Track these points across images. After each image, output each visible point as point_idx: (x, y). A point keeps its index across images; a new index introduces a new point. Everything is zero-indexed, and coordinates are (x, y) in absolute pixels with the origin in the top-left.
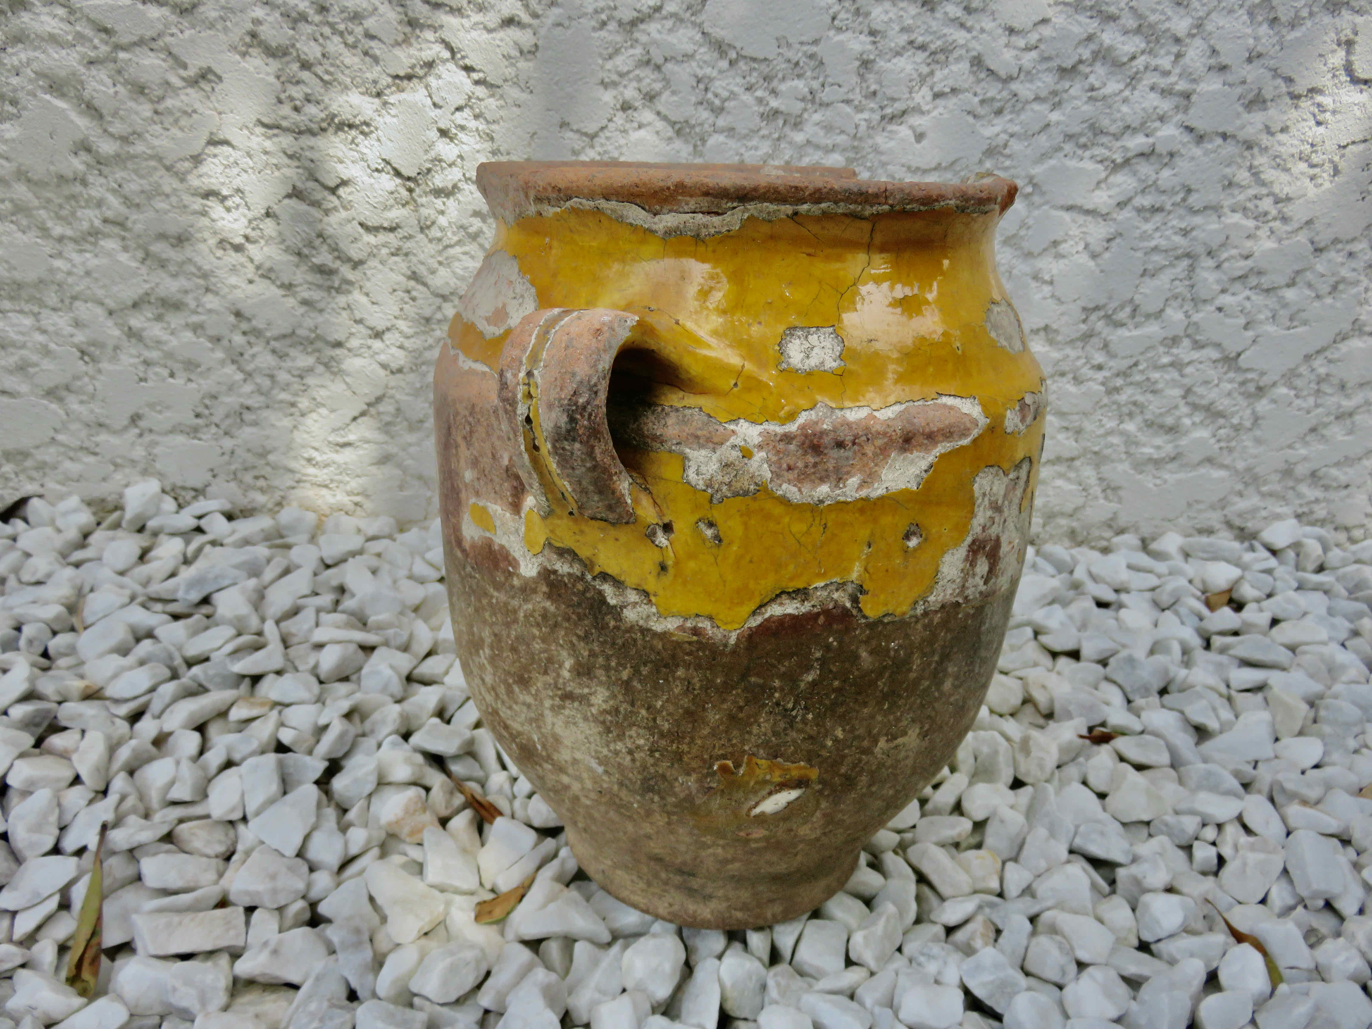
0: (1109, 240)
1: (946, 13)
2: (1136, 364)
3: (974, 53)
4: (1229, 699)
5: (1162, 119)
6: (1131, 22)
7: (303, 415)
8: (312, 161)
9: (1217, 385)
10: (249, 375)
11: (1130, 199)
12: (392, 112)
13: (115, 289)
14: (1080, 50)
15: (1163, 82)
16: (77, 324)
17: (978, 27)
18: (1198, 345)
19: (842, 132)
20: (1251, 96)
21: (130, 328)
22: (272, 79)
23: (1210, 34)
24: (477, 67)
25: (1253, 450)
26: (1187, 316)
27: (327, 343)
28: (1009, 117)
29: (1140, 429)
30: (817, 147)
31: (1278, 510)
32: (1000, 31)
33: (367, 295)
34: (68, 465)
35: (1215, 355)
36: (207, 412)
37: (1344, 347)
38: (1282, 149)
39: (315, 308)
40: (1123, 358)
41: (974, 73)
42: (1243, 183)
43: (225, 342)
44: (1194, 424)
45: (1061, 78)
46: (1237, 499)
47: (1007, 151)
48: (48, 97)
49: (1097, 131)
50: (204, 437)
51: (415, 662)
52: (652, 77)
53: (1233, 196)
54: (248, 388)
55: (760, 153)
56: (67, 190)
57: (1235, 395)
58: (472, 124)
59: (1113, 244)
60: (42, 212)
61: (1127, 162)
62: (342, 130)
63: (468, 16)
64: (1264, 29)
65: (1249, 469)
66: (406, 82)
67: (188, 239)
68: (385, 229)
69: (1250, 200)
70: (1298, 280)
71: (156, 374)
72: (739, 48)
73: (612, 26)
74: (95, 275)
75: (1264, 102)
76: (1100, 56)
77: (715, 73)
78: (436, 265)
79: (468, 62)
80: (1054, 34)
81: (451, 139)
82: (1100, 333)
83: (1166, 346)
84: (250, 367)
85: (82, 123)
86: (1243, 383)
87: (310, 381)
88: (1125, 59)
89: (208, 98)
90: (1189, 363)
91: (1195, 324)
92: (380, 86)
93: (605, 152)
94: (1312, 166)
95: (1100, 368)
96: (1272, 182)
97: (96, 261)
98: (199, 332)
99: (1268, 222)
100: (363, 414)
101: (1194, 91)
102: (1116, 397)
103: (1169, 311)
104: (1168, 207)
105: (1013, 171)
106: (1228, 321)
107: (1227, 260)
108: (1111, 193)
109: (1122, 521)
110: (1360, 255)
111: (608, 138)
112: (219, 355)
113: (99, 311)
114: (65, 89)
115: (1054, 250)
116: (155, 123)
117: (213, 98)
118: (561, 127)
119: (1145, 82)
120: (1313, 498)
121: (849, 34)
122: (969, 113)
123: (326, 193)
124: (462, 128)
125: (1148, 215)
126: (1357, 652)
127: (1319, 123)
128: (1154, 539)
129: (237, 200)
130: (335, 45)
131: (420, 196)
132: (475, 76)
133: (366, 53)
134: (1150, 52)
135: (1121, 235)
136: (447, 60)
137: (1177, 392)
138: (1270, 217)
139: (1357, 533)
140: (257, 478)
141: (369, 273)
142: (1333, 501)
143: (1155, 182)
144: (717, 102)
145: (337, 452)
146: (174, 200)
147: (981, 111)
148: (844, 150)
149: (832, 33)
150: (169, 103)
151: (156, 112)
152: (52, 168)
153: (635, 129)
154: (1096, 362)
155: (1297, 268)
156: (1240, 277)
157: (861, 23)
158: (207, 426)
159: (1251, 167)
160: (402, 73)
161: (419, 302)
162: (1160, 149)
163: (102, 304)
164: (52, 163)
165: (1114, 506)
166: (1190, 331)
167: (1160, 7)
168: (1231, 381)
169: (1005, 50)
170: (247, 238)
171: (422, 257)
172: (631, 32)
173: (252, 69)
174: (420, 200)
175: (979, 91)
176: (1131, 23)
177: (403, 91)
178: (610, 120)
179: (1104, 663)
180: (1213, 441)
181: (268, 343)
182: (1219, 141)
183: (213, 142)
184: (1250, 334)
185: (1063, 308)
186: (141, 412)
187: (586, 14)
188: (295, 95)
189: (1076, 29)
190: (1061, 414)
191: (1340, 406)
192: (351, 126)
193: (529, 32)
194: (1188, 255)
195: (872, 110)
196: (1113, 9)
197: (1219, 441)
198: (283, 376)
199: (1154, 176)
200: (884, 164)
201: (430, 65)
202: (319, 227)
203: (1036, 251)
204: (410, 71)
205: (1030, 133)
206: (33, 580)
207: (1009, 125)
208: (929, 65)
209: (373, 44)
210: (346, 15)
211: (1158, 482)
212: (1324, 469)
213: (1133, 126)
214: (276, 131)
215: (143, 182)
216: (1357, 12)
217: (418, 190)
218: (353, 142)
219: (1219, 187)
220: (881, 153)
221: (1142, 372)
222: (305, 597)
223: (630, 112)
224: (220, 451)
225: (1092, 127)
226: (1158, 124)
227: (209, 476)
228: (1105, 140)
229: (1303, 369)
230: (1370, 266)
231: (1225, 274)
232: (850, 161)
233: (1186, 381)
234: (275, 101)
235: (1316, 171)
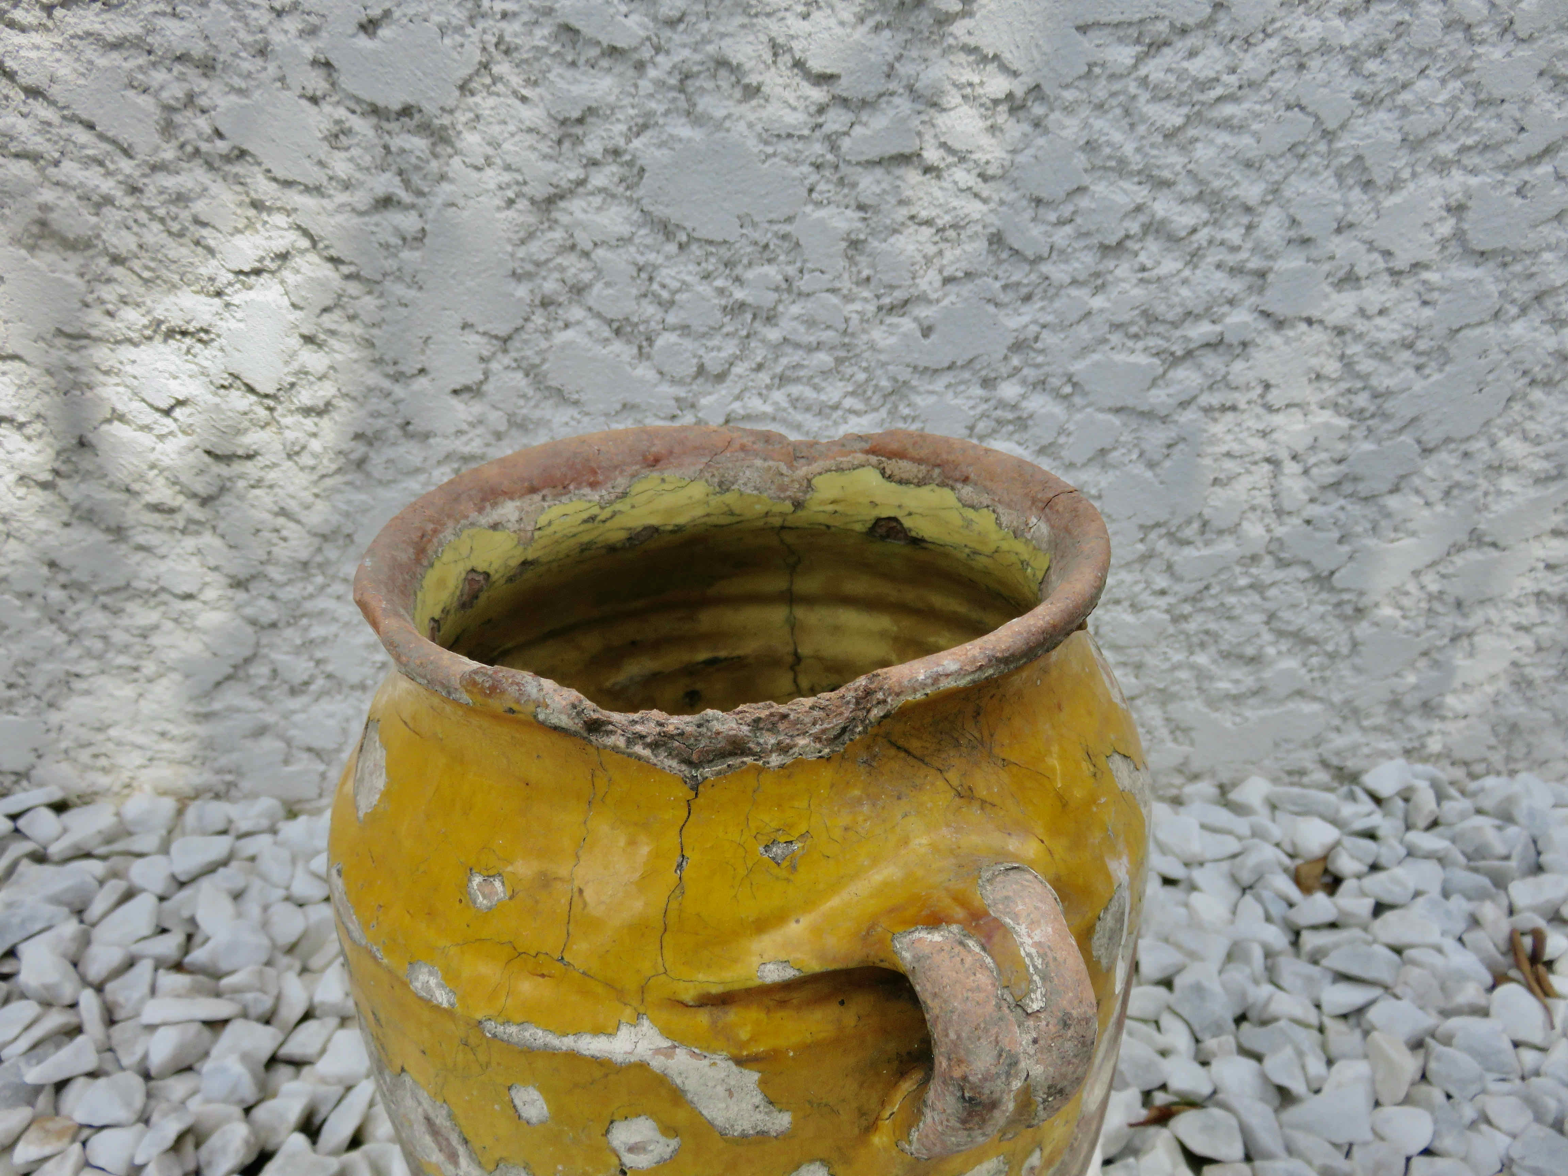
0: (1169, 446)
1: (955, 183)
2: (1207, 588)
3: (994, 230)
4: (1321, 1030)
5: (1231, 302)
6: (1189, 188)
7: (150, 681)
8: (135, 377)
9: (1307, 609)
10: (74, 637)
11: (1194, 398)
12: (238, 316)
14: (1127, 224)
15: (1231, 259)
17: (995, 197)
18: (1282, 564)
19: (828, 327)
20: (1341, 274)
22: (72, 278)
23: (1289, 201)
24: (347, 260)
25: (1351, 679)
26: (1269, 530)
27: (176, 596)
28: (1039, 304)
29: (1214, 661)
30: (797, 346)
31: (1383, 746)
32: (1024, 203)
33: (223, 537)
35: (1303, 573)
36: (22, 682)
37: (1459, 560)
38: (1381, 336)
39: (155, 555)
40: (1191, 581)
41: (994, 253)
42: (1334, 376)
43: (38, 599)
44: (1279, 653)
45: (1104, 257)
46: (1333, 735)
49: (1150, 317)
50: (22, 711)
51: (281, 1038)
52: (579, 266)
53: (1322, 390)
54: (74, 652)
55: (723, 354)
57: (1330, 619)
58: (346, 327)
59: (1175, 450)
61: (1189, 354)
62: (173, 338)
63: (330, 196)
64: (1356, 194)
65: (1347, 702)
66: (253, 278)
68: (240, 457)
69: (1342, 395)
70: (1403, 485)
72: (690, 230)
73: (522, 204)
75: (1358, 280)
76: (1153, 228)
77: (660, 260)
78: (310, 499)
79: (333, 252)
80: (1093, 206)
81: (320, 346)
82: (1162, 554)
83: (1244, 565)
84: (74, 627)
86: (1339, 605)
87: (156, 640)
88: (1183, 234)
90: (1273, 584)
91: (1279, 540)
92: (218, 284)
93: (523, 358)
94: (1418, 354)
95: (1163, 593)
96: (1368, 374)
98: (3, 587)
99: (1366, 419)
100: (229, 678)
101: (1271, 269)
102: (1184, 626)
103: (1246, 525)
104: (1242, 405)
105: (1046, 369)
106: (1318, 535)
107: (1315, 465)
108: (1171, 390)
109: (1196, 766)
110: (1478, 454)
111: (526, 342)
112: (33, 614)
115: (1101, 460)
118: (463, 328)
119: (1209, 259)
120: (1425, 731)
121: (832, 210)
122: (989, 301)
123: (157, 415)
124: (332, 333)
125: (1217, 415)
126: (1477, 950)
127: (1425, 303)
128: (1234, 785)
129: (39, 427)
130: (154, 234)
131: (284, 416)
132: (345, 270)
133: (197, 243)
134: (1215, 222)
135: (1184, 439)
136: (307, 250)
137: (1258, 618)
138: (1367, 414)
139: (1479, 768)
140: (96, 756)
141: (223, 510)
142: (1449, 734)
143: (1224, 377)
144: (665, 295)
145: (198, 723)
147: (1003, 298)
148: (833, 348)
149: (809, 208)
153: (560, 329)
154: (1157, 587)
155: (1400, 472)
156: (1332, 485)
157: (846, 196)
158: (24, 697)
159: (1342, 357)
160: (247, 269)
161: (293, 543)
162: (1229, 338)
165: (1186, 749)
166: (1272, 548)
167: (1226, 171)
168: (1323, 603)
169: (1032, 225)
170: (57, 473)
171: (291, 489)
172: (548, 211)
173: (43, 267)
174: (283, 421)
175: (1000, 274)
176: (1190, 190)
177: (250, 288)
178: (527, 320)
179: (1167, 983)
180: (1303, 671)
181: (96, 598)
182: (1303, 327)
184: (1345, 549)
185: (1115, 526)
187: (487, 191)
188: (105, 296)
189: (1121, 199)
190: (1116, 648)
191: (1455, 627)
192: (184, 333)
193: (413, 214)
194: (1269, 460)
195: (866, 300)
196: (1166, 174)
197: (1310, 671)
198: (119, 637)
199: (1223, 370)
200: (884, 365)
201: (284, 257)
202: (152, 457)
203: (1079, 461)
204: (257, 265)
205: (1067, 323)
207: (1039, 315)
208: (936, 243)
209: (205, 232)
210: (166, 196)
211: (1238, 720)
212: (1438, 699)
213: (1196, 311)
214: (83, 342)
216: (1471, 171)
217: (280, 409)
218: (188, 352)
219: (1305, 380)
220: (880, 351)
221: (1214, 597)
222: (145, 938)
223: (552, 308)
224: (44, 727)
226: (1226, 309)
227: (31, 758)
228: (1161, 328)
229: (1412, 587)
230: (1490, 467)
231: (1314, 481)
232: (839, 361)
233: (1268, 605)
234: (79, 305)
235: (1422, 360)
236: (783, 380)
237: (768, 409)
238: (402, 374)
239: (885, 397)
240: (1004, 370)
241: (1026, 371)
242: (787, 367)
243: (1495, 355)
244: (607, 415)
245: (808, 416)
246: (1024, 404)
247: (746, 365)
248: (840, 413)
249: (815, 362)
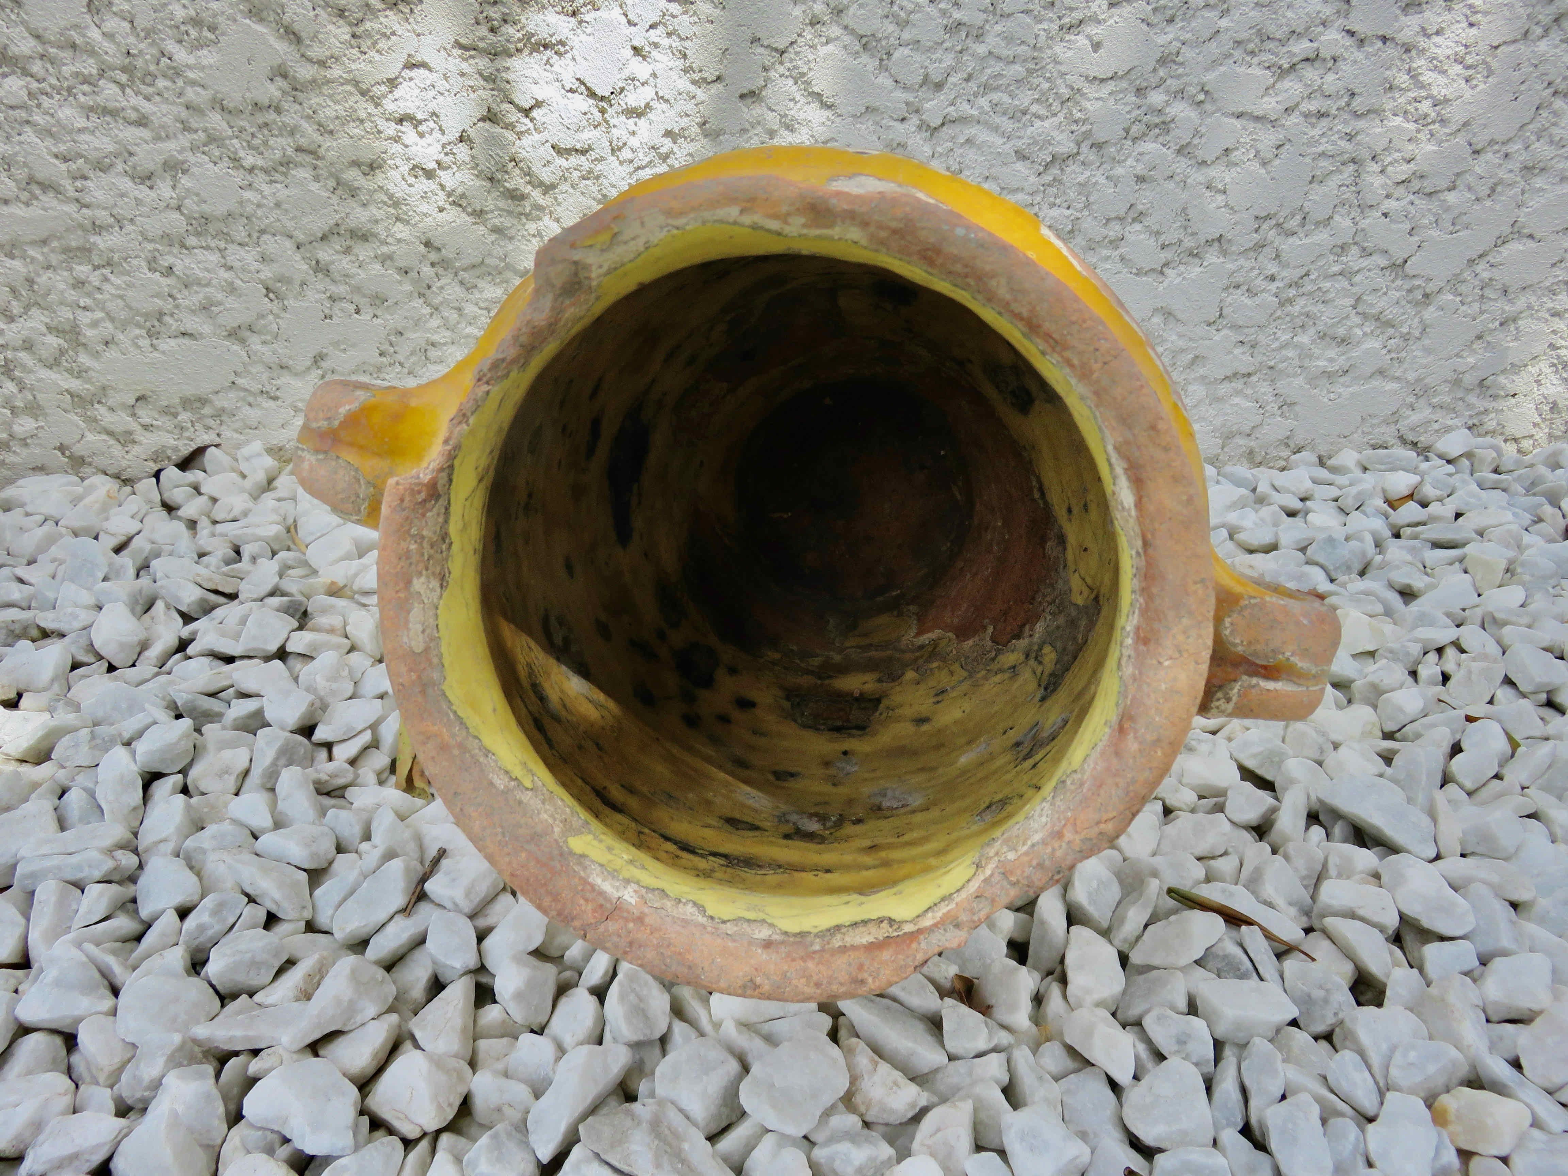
0: (1278, 147)
2: (1307, 274)
5: (1324, 23)
8: (508, 82)
9: (1385, 294)
10: (436, 309)
11: (1297, 105)
12: (588, 31)
13: (305, 220)
16: (264, 259)
18: (1366, 253)
19: (1023, 42)
21: (318, 262)
25: (1422, 360)
26: (1355, 222)
28: (1180, 25)
29: (1313, 342)
30: (999, 58)
31: (1450, 422)
34: (247, 410)
35: (1383, 262)
36: (392, 350)
37: (1505, 251)
38: (1439, 51)
39: (505, 235)
40: (1295, 268)
42: (1403, 86)
43: (413, 274)
44: (1365, 334)
46: (1410, 412)
47: (1180, 59)
48: (247, 21)
49: (1263, 36)
50: (387, 377)
53: (1394, 99)
54: (435, 322)
55: (943, 66)
56: (260, 119)
57: (1404, 303)
58: (665, 42)
59: (1282, 150)
60: (235, 141)
61: (1293, 67)
62: (538, 50)
65: (1418, 380)
67: (380, 167)
68: (577, 150)
69: (1410, 103)
70: (1458, 183)
71: (342, 310)
74: (285, 206)
75: (1420, 4)
81: (644, 58)
82: (1272, 242)
83: (1336, 254)
84: (436, 301)
85: (282, 48)
86: (1410, 291)
89: (407, 20)
90: (1358, 272)
91: (1363, 230)
92: (576, 4)
93: (795, 67)
94: (1468, 68)
95: (1272, 278)
96: (1429, 84)
97: (287, 192)
98: (388, 262)
99: (1427, 124)
102: (1289, 309)
103: (1337, 218)
104: (1334, 112)
105: (1186, 79)
106: (1394, 226)
107: (1391, 163)
108: (1279, 99)
109: (1299, 439)
110: (1516, 156)
111: (797, 53)
112: (407, 287)
113: (289, 244)
114: (265, 13)
115: (1226, 159)
116: (352, 47)
117: (411, 20)
118: (752, 42)
120: (1482, 409)
122: (1143, 20)
123: (520, 115)
124: (656, 45)
125: (1314, 120)
127: (1471, 25)
128: (1331, 455)
129: (431, 124)
131: (612, 117)
135: (1289, 141)
137: (1347, 302)
138: (1429, 120)
139: (1526, 445)
141: (560, 197)
142: (1502, 411)
143: (1320, 87)
144: (902, 15)
146: (368, 125)
147: (1154, 20)
148: (1025, 61)
150: (368, 25)
151: (354, 36)
152: (248, 95)
153: (823, 44)
154: (1268, 273)
155: (1457, 170)
156: (1403, 182)
158: (390, 365)
159: (1409, 71)
162: (1325, 54)
163: (291, 237)
164: (248, 89)
165: (1290, 423)
166: (1357, 239)
168: (1399, 289)
170: (439, 163)
171: (613, 179)
174: (612, 122)
177: (598, 9)
178: (800, 35)
179: (1303, 550)
180: (1384, 351)
181: (456, 274)
182: (1379, 44)
183: (411, 65)
184: (1416, 239)
185: (1236, 217)
186: (325, 351)
188: (493, 15)
191: (1504, 312)
194: (1353, 161)
195: (1051, 20)
197: (1389, 351)
198: (470, 309)
199: (1319, 81)
200: (1063, 74)
202: (512, 150)
203: (1210, 159)
205: (1201, 40)
206: (230, 518)
207: (1180, 33)
211: (1332, 396)
212: (1491, 378)
213: (1298, 30)
214: (473, 53)
215: (337, 107)
217: (610, 111)
218: (548, 62)
219: (1381, 90)
220: (1060, 64)
221: (1314, 281)
223: (818, 26)
225: (1259, 33)
226: (1320, 29)
228: (1270, 45)
229: (1467, 275)
230: (1526, 167)
231: (1389, 177)
232: (1030, 72)
233: (1355, 290)
234: (473, 21)
235: (1471, 72)
236: (986, 88)
237: (974, 112)
238: (704, 80)
239: (1063, 103)
240: (1154, 81)
241: (1169, 82)
242: (990, 77)
243: (1526, 69)
244: (854, 116)
245: (1005, 119)
246: (1168, 110)
247: (959, 76)
248: (1028, 117)
249: (1011, 73)
